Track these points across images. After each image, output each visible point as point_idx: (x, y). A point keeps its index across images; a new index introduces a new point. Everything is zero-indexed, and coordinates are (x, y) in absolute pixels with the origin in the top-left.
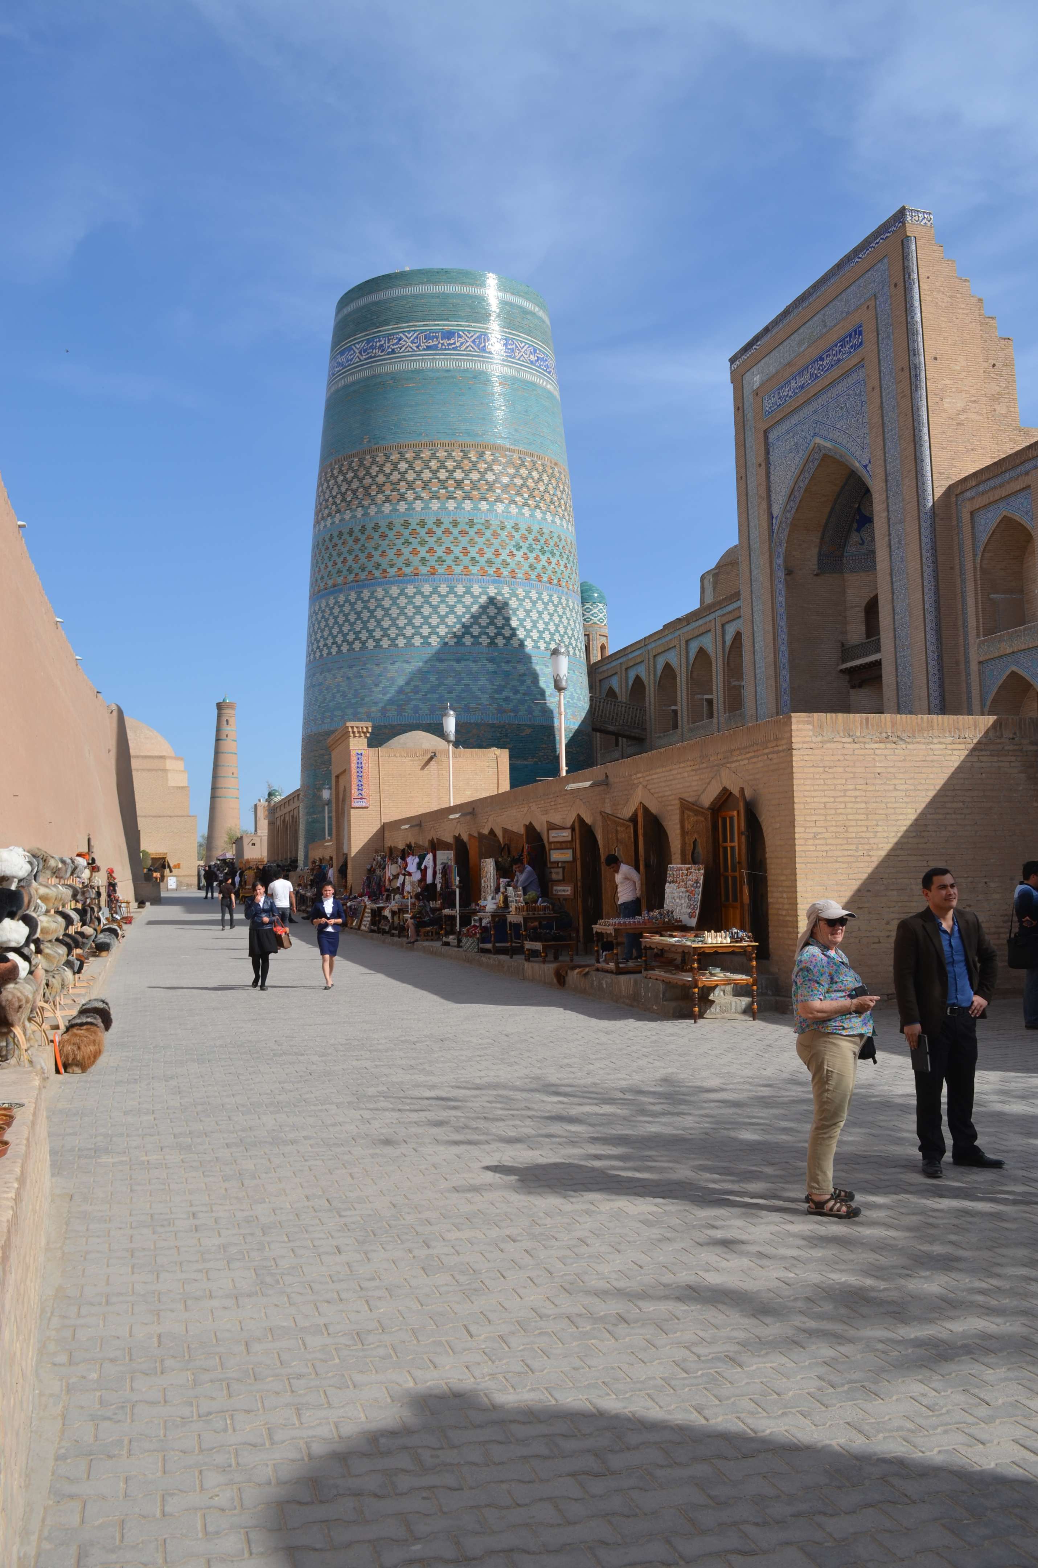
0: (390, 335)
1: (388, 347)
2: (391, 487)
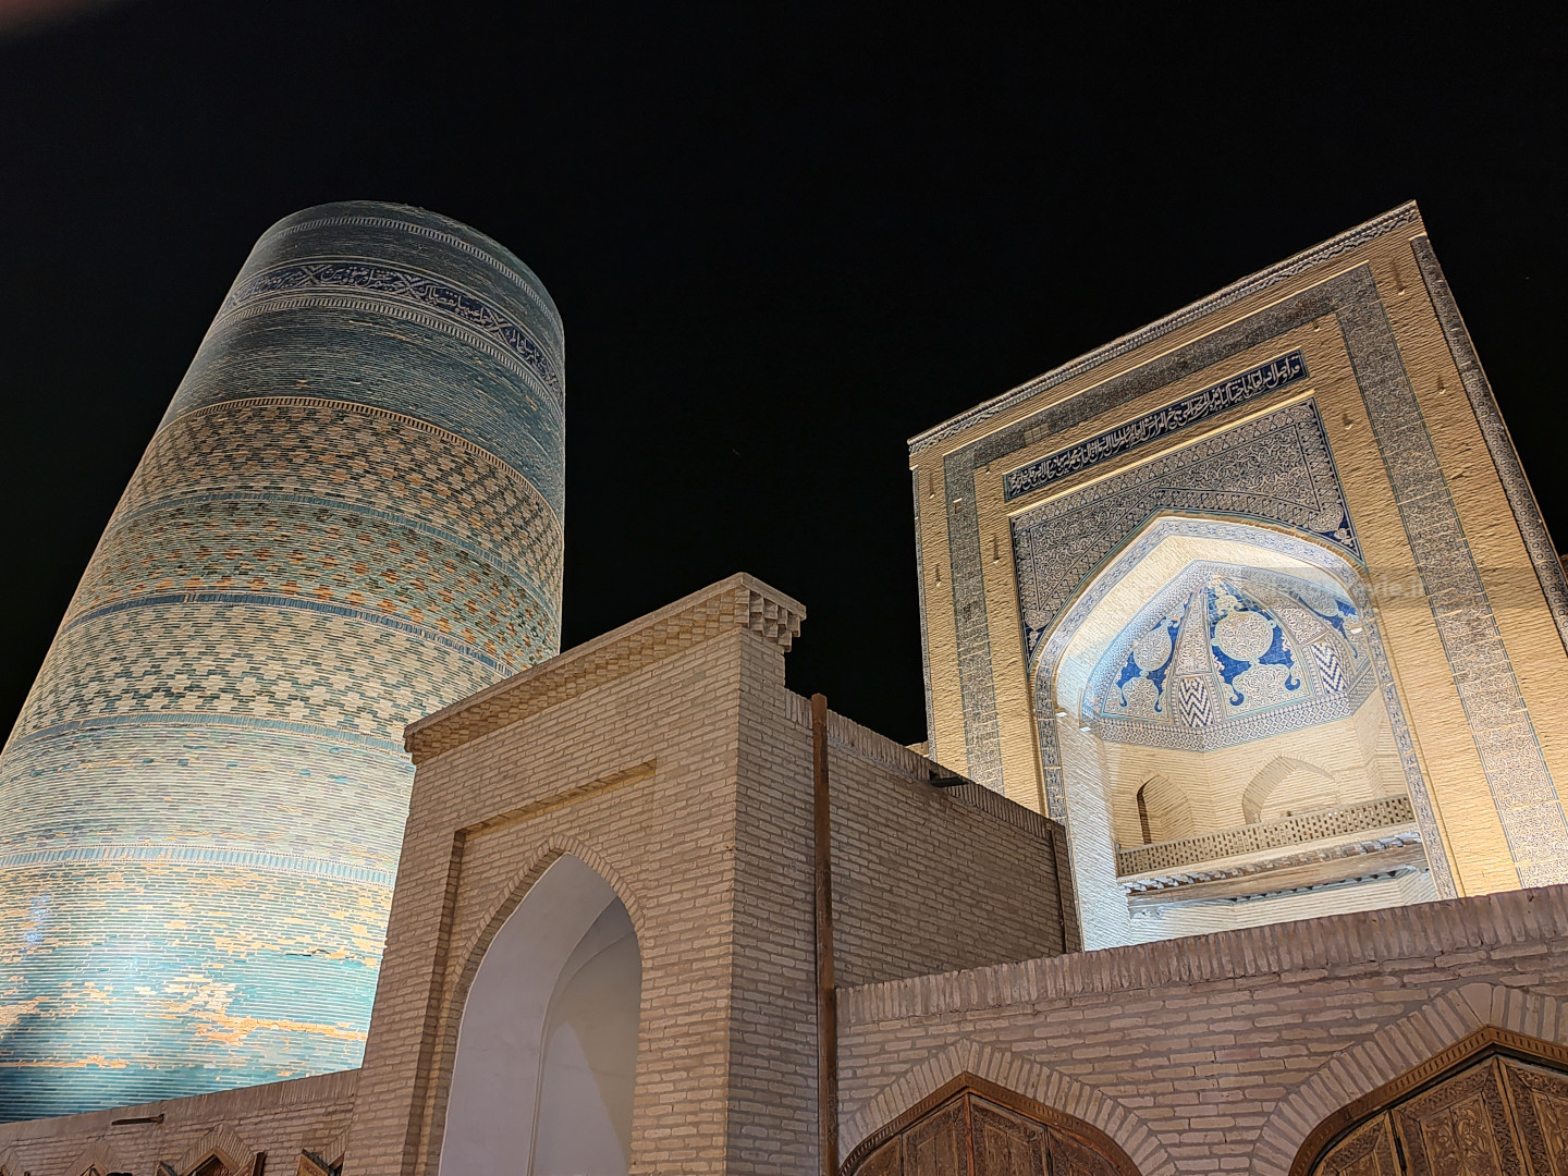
0: (380, 269)
1: (373, 282)
2: (337, 461)
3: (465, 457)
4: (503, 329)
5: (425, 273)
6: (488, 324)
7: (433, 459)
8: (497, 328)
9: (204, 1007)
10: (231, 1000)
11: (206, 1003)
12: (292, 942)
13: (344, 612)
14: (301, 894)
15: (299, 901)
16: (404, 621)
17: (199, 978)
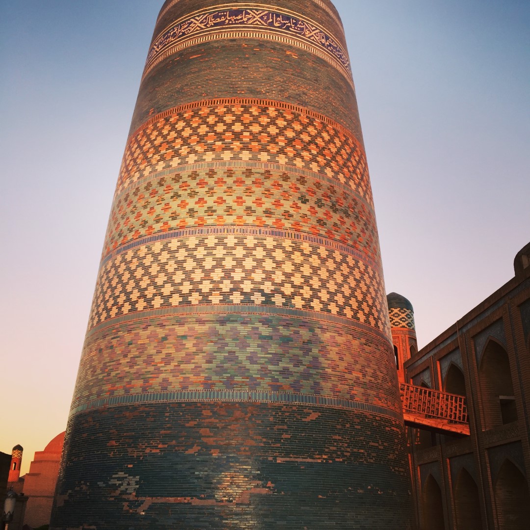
0: (183, 22)
2: (167, 146)
3: (242, 109)
4: (262, 18)
5: (206, 10)
6: (249, 19)
7: (221, 120)
8: (256, 19)
9: (124, 492)
10: (138, 486)
11: (127, 489)
12: (166, 446)
13: (176, 235)
14: (167, 414)
15: (167, 419)
16: (213, 228)
17: (121, 474)
